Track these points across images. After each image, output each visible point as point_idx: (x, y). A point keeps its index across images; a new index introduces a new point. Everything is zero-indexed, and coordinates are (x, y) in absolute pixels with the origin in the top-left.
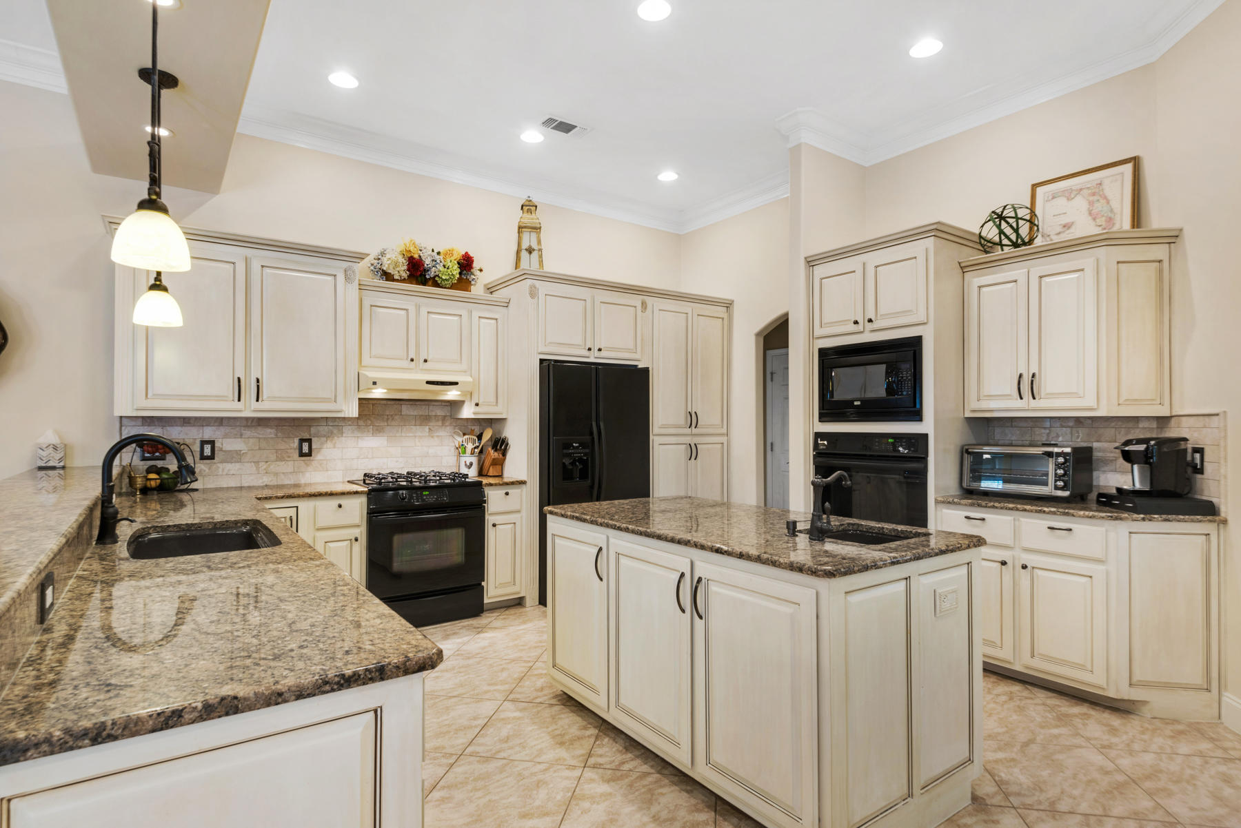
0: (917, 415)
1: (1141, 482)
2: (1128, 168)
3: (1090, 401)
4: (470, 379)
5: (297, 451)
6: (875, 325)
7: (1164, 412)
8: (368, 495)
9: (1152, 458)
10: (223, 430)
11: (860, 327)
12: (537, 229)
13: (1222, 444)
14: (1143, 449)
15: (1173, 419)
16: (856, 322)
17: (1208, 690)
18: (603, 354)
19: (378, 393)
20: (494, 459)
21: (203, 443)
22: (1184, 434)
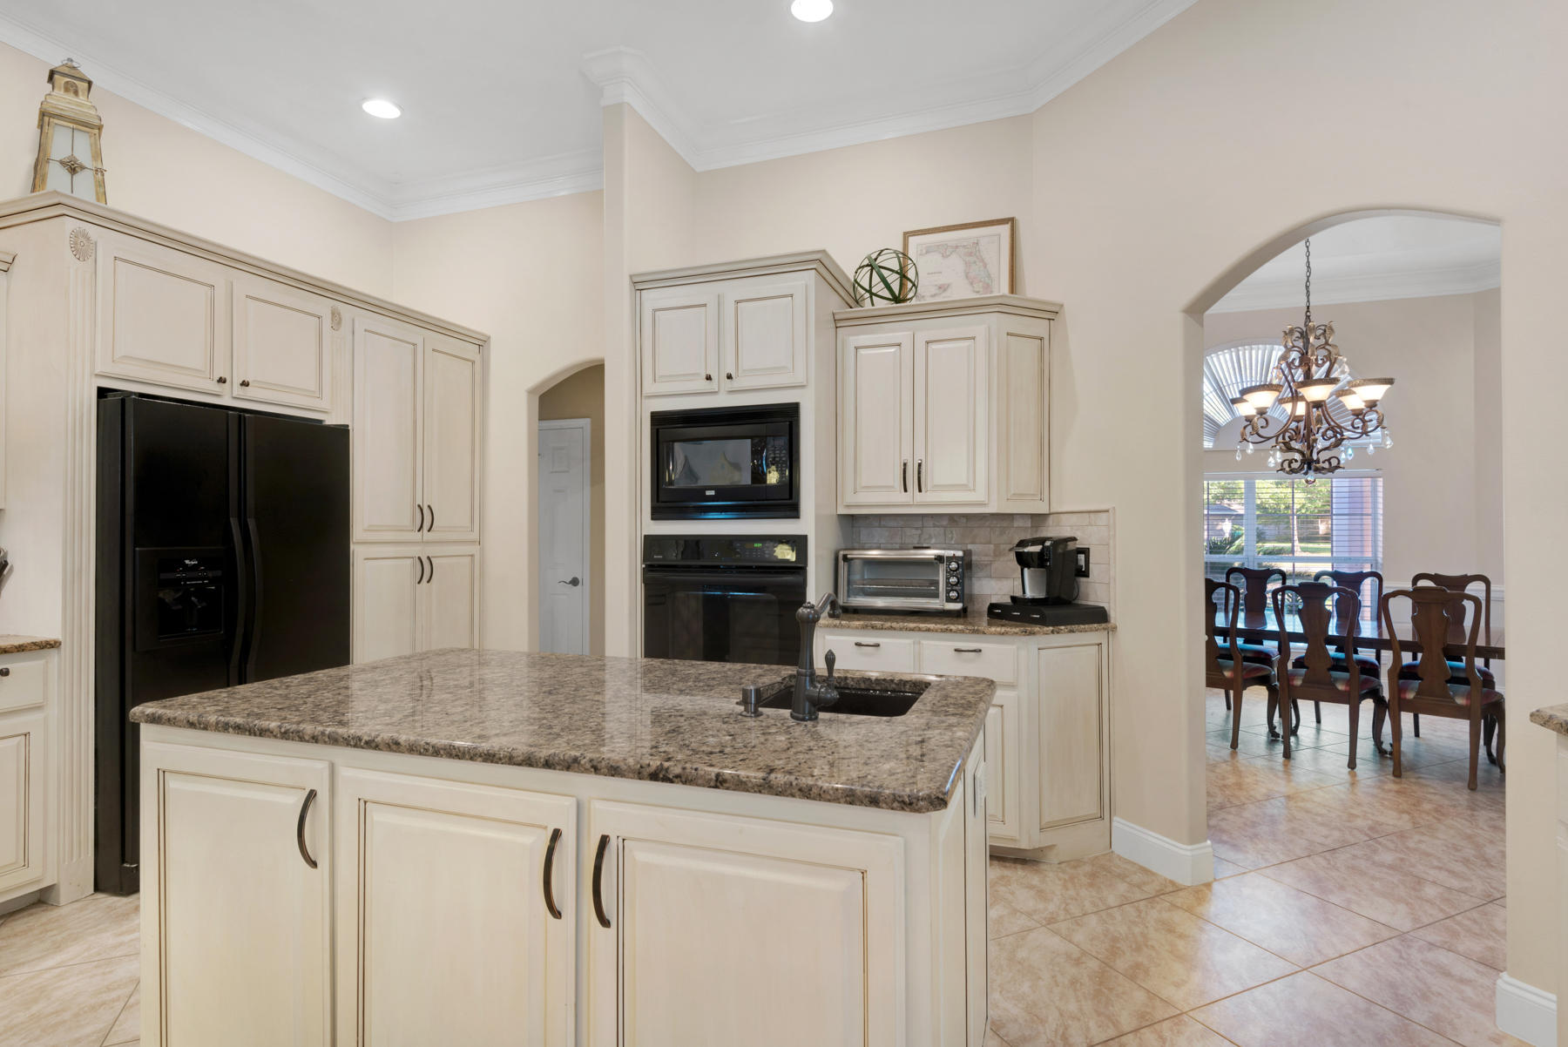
0: (791, 509)
1: (1031, 590)
2: (1007, 227)
3: (979, 495)
6: (736, 384)
9: (1048, 560)
11: (713, 386)
12: (90, 127)
14: (1038, 550)
15: (1051, 516)
16: (709, 378)
17: (1102, 818)
22: (1067, 533)
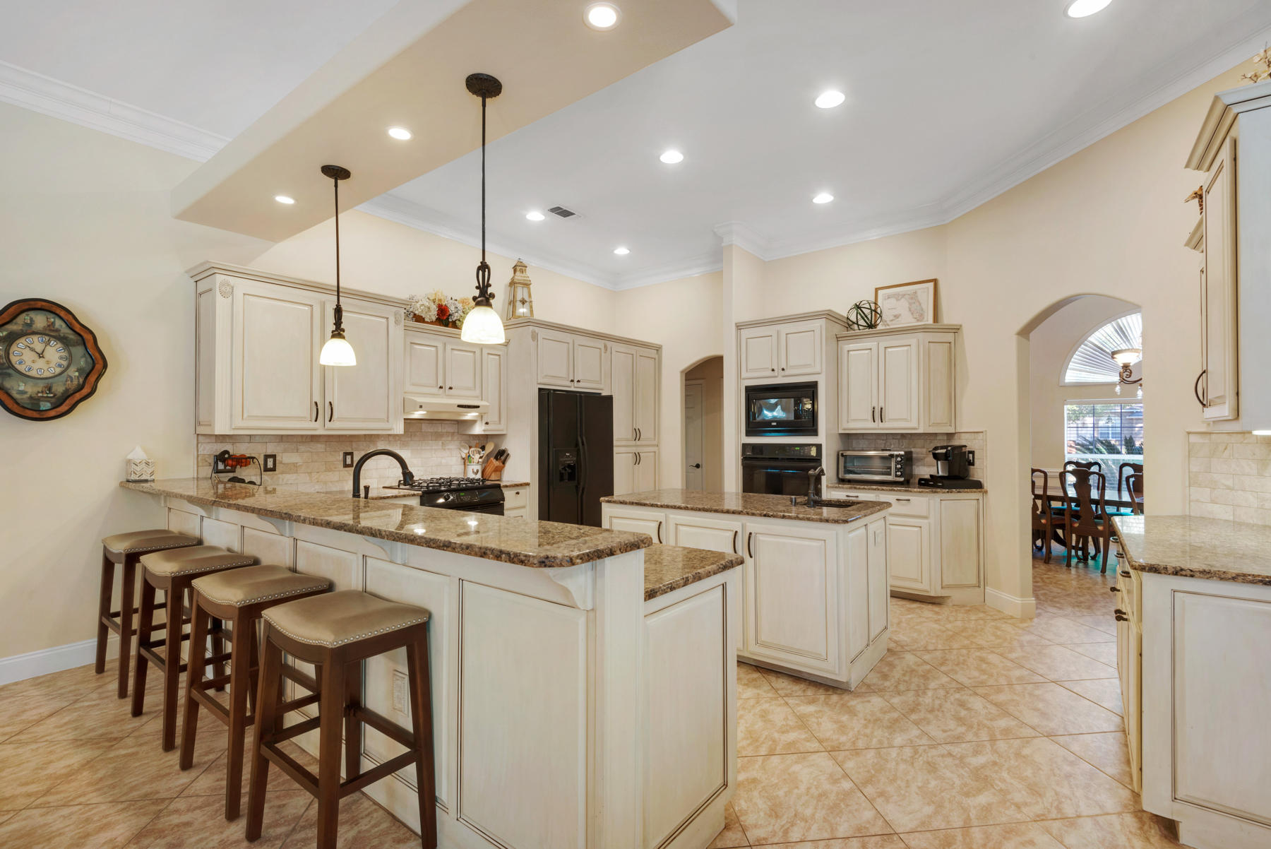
0: (814, 431)
1: (942, 472)
2: (931, 285)
3: (913, 424)
4: (488, 404)
5: (342, 463)
6: (786, 372)
7: (951, 430)
8: (421, 496)
9: (949, 457)
10: (282, 446)
11: (776, 373)
12: (527, 285)
13: (985, 449)
14: (945, 452)
15: (955, 434)
16: (773, 370)
17: (979, 587)
18: (581, 384)
19: (418, 414)
20: (497, 467)
21: (267, 457)
22: (963, 443)
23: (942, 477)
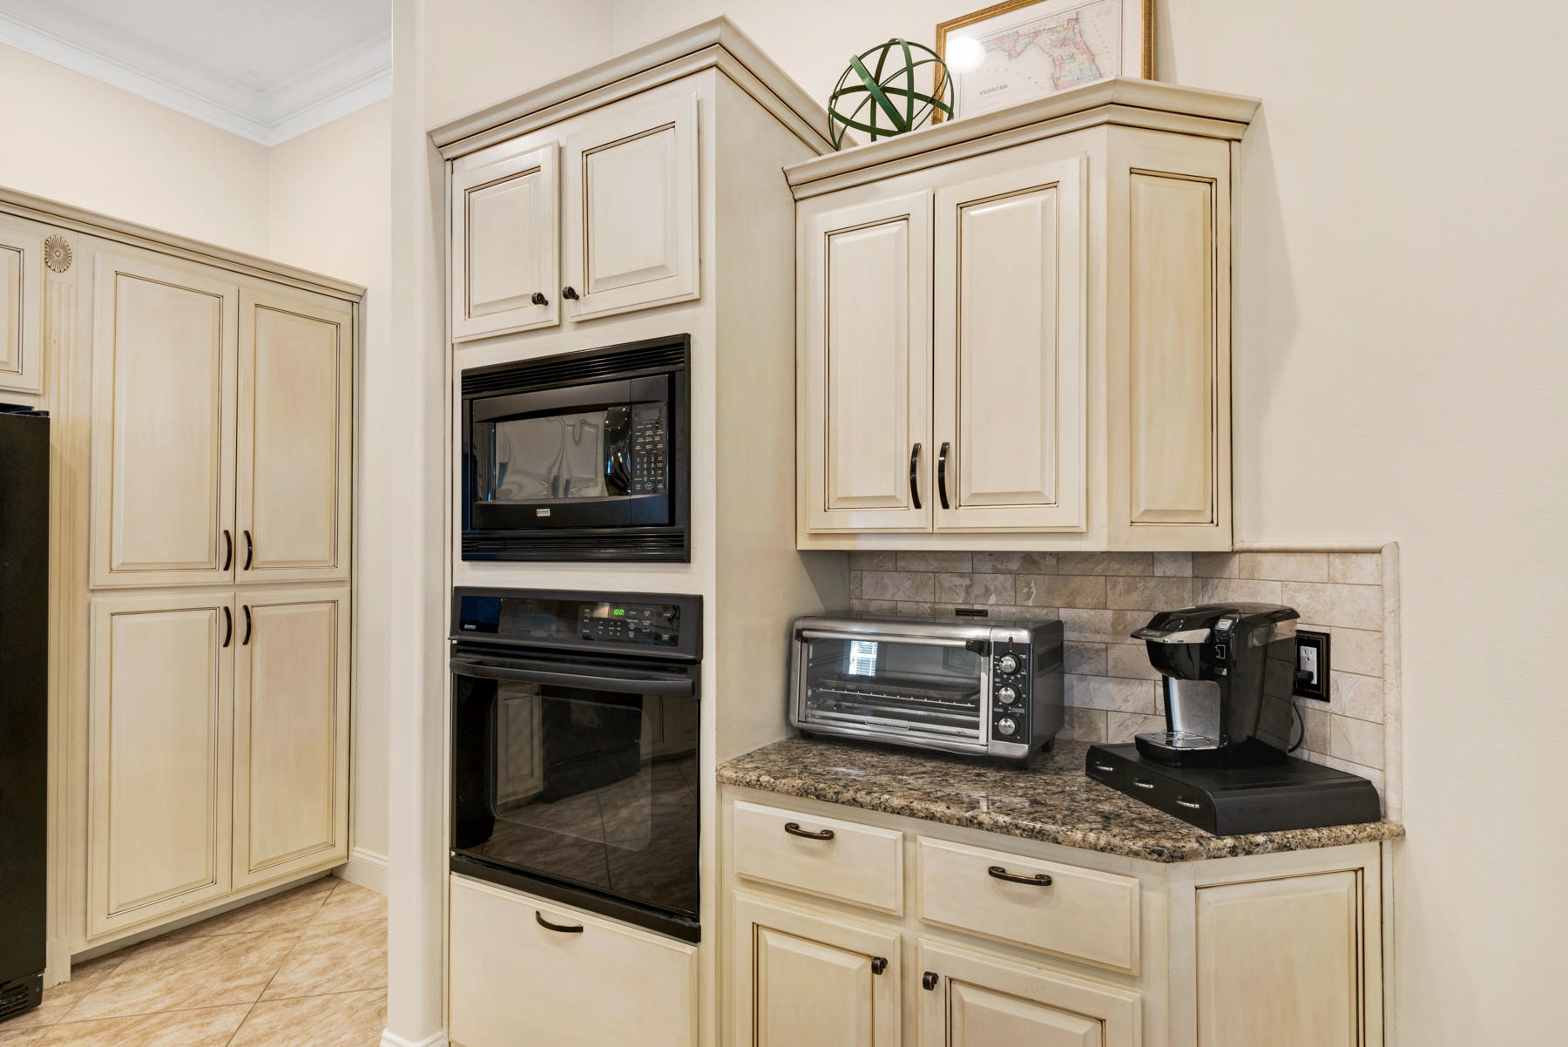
0: (676, 547)
1: (1187, 724)
3: (1068, 515)
6: (584, 308)
7: (1215, 539)
9: (1224, 663)
11: (551, 315)
13: (1389, 629)
14: (1201, 640)
15: (1236, 558)
16: (539, 299)
23: (1191, 760)
